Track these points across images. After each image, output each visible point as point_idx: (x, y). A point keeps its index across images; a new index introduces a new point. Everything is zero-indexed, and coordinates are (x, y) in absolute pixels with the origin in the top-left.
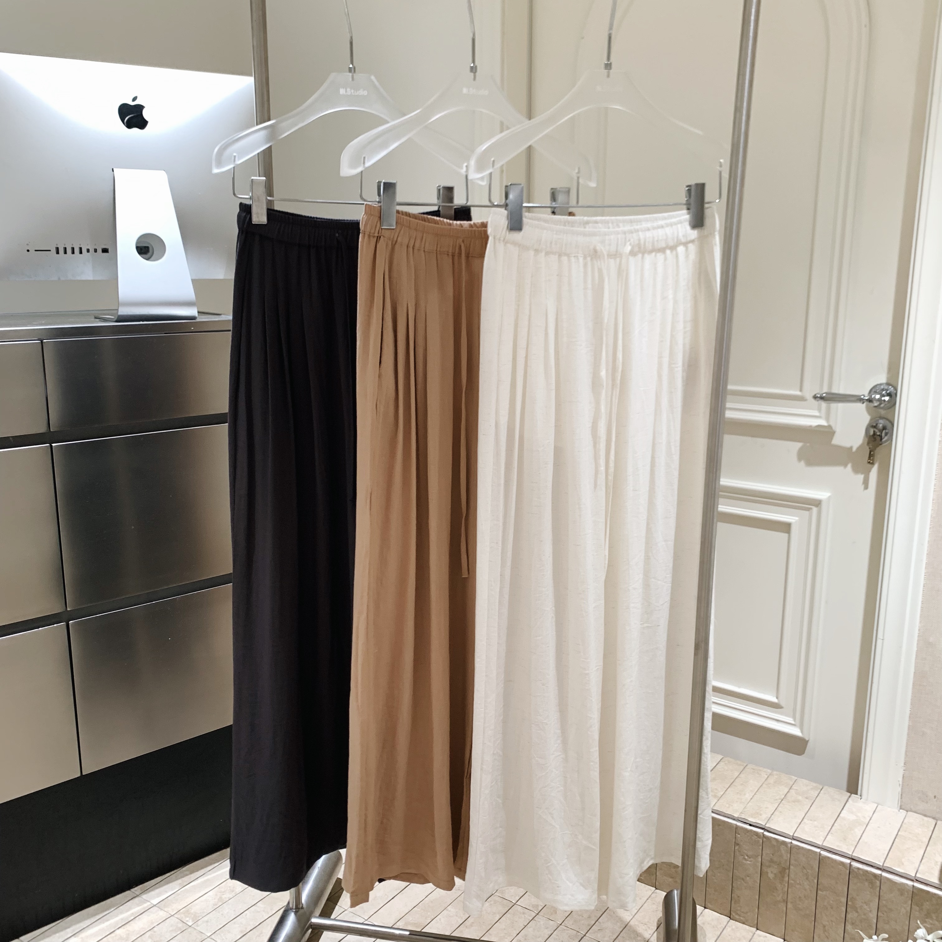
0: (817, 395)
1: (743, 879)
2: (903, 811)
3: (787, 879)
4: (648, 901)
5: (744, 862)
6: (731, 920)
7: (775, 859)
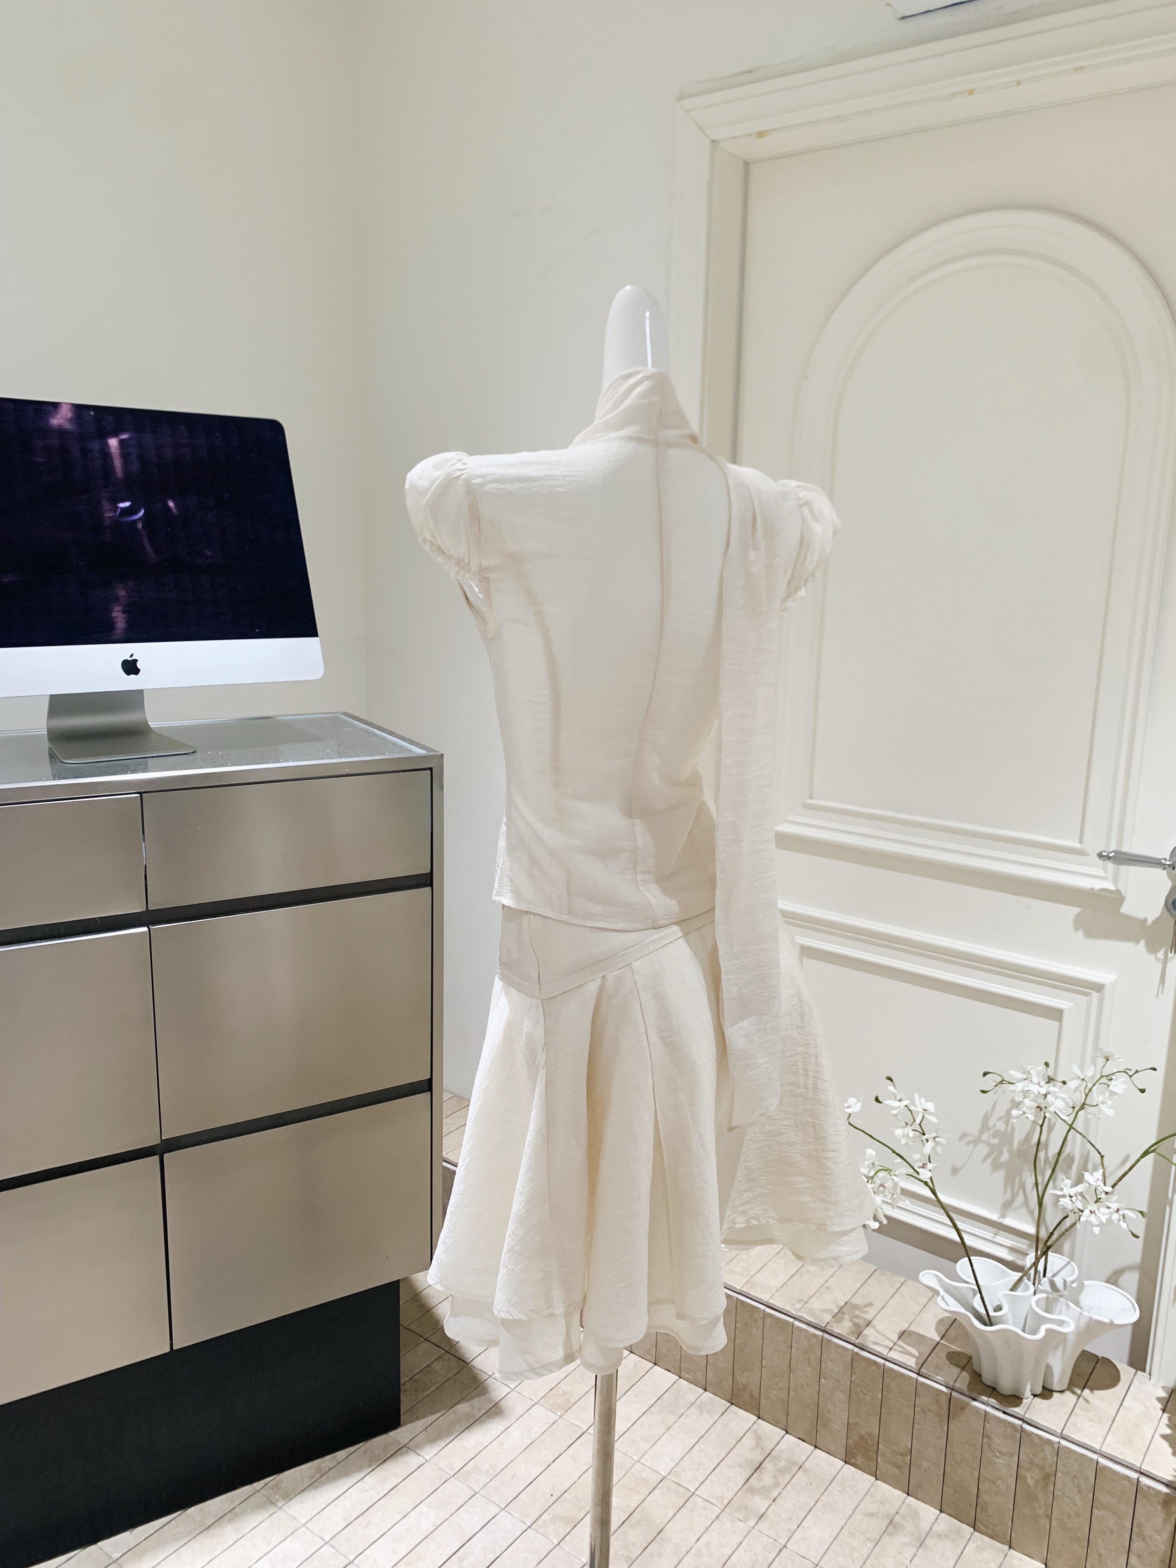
0: (1102, 854)
1: (993, 1482)
3: (1051, 1488)
4: (868, 1496)
5: (995, 1459)
6: (975, 1532)
7: (1037, 1462)
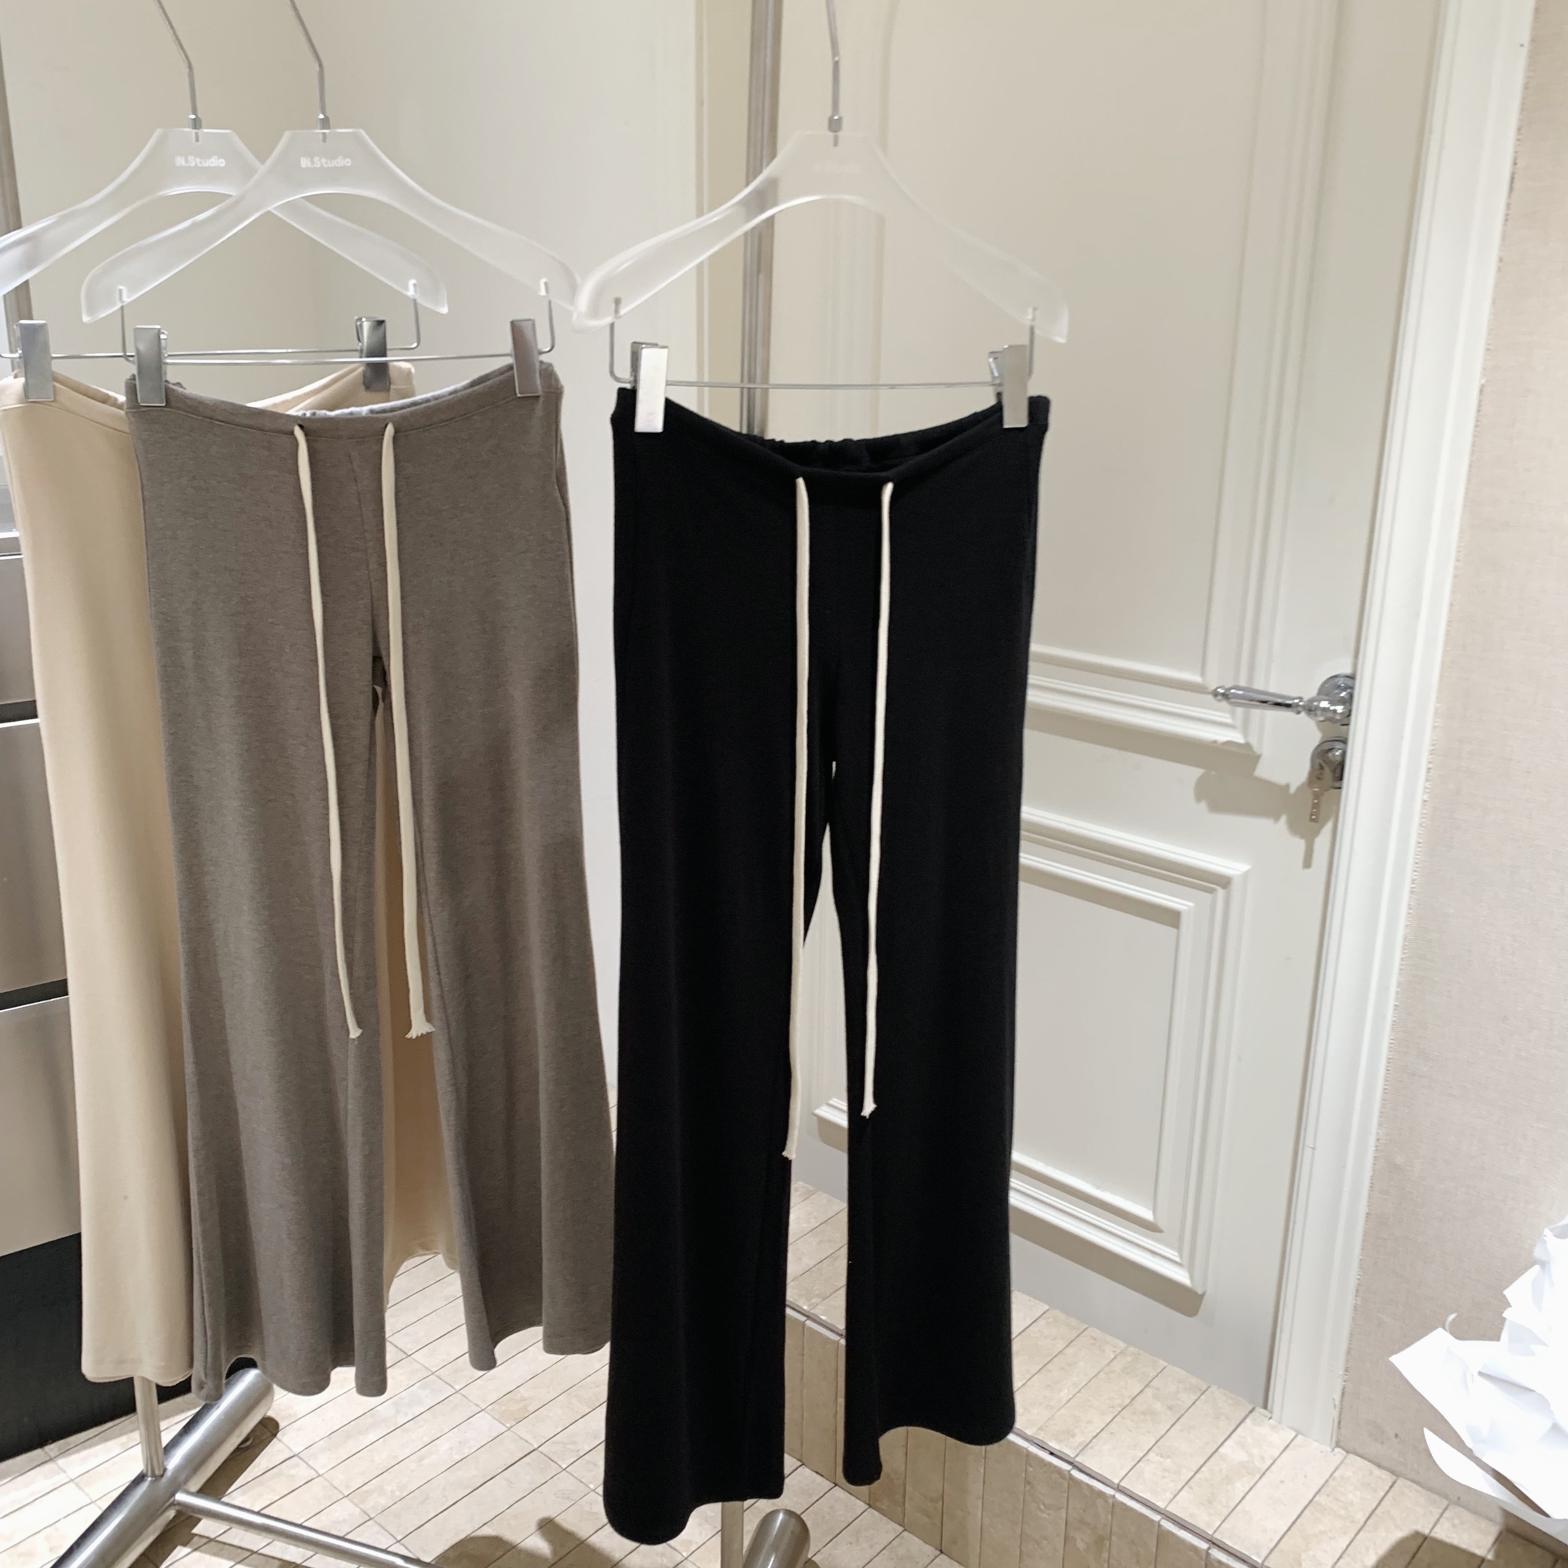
0: (1219, 690)
1: (1037, 1543)
2: (1340, 1449)
3: (1106, 1555)
4: (886, 1551)
5: (1039, 1513)
7: (1088, 1519)
